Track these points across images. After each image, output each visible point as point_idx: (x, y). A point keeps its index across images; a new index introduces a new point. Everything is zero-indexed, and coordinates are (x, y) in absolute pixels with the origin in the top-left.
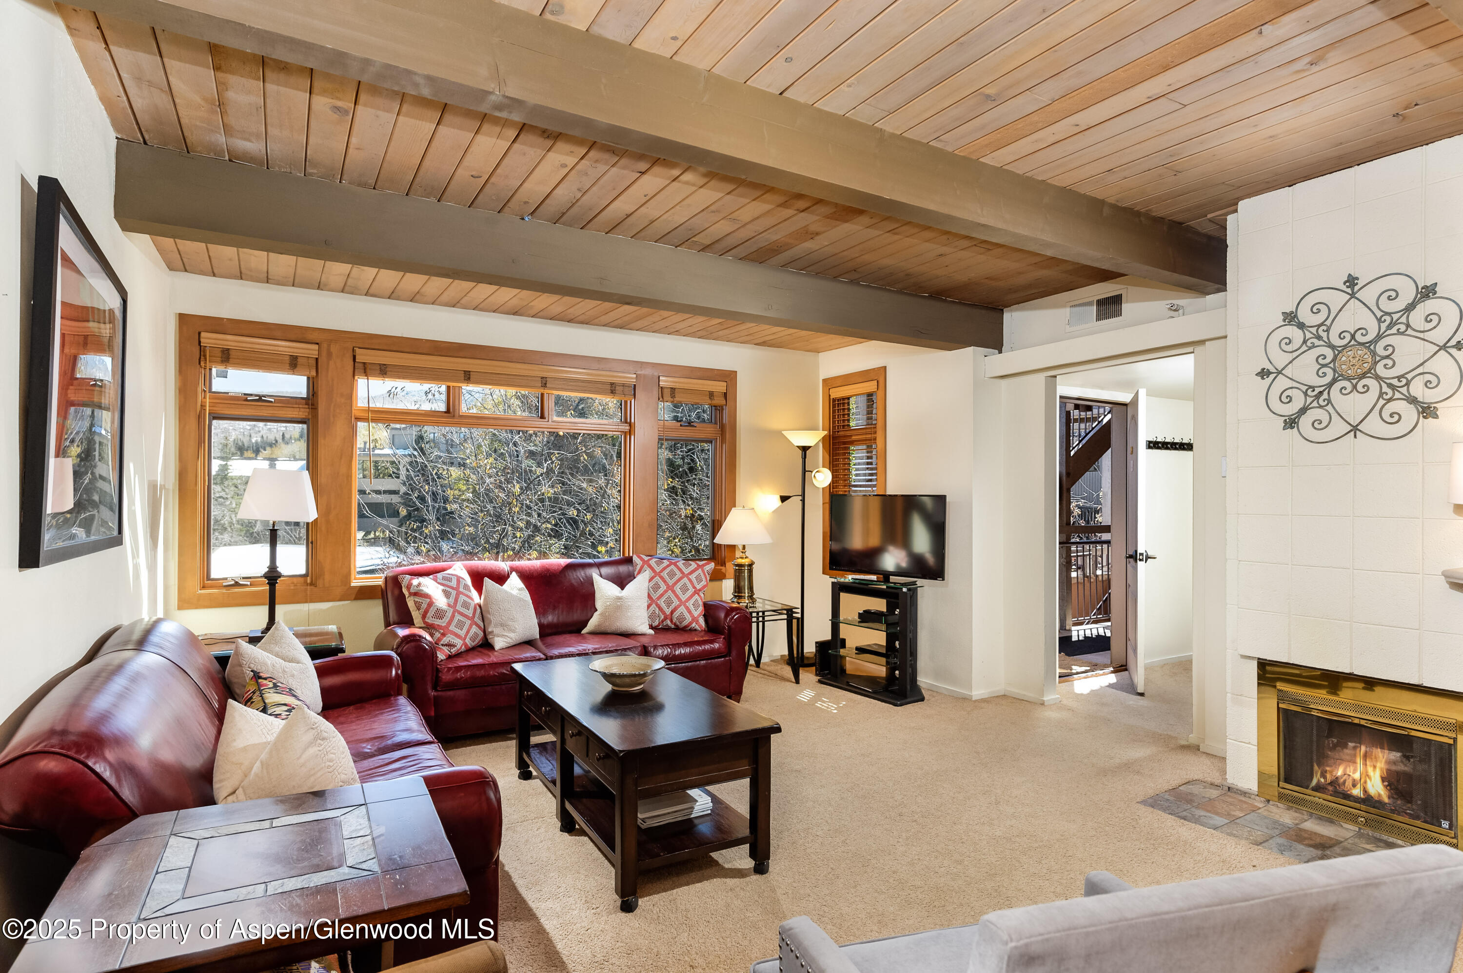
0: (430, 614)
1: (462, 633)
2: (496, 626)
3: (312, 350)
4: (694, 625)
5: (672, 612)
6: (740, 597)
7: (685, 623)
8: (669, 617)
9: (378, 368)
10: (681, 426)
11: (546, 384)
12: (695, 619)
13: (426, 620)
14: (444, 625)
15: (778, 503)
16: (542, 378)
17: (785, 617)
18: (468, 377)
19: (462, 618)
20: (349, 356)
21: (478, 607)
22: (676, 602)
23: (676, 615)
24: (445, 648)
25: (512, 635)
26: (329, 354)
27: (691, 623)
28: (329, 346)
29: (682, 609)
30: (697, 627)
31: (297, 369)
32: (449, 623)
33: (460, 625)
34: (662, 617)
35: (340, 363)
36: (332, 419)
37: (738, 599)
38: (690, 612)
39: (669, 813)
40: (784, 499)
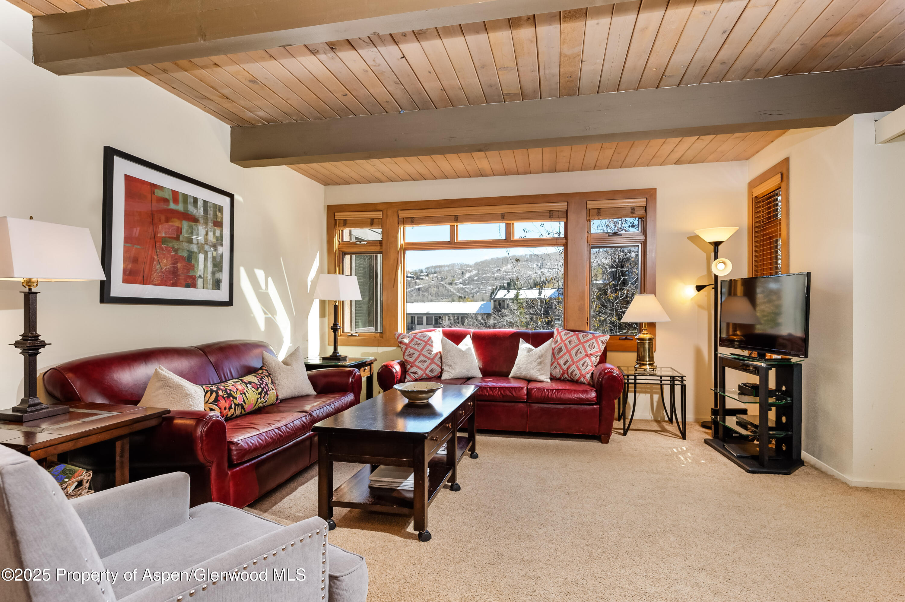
0: (406, 354)
1: (424, 367)
2: (446, 365)
3: (379, 214)
4: (582, 379)
5: (568, 369)
6: (642, 365)
7: (577, 377)
8: (566, 372)
9: (410, 220)
10: (609, 236)
11: (504, 217)
12: (583, 376)
13: (405, 358)
14: (412, 361)
15: (694, 292)
16: (502, 213)
17: (669, 382)
18: (457, 219)
19: (424, 358)
20: (396, 215)
21: (439, 353)
22: (570, 362)
23: (570, 371)
24: (412, 375)
25: (453, 371)
26: (387, 215)
27: (580, 378)
28: (387, 211)
29: (574, 367)
30: (585, 381)
31: (373, 225)
32: (415, 360)
33: (423, 362)
34: (561, 372)
35: (392, 220)
36: (388, 250)
37: (640, 366)
38: (579, 369)
39: (388, 482)
40: (699, 288)
